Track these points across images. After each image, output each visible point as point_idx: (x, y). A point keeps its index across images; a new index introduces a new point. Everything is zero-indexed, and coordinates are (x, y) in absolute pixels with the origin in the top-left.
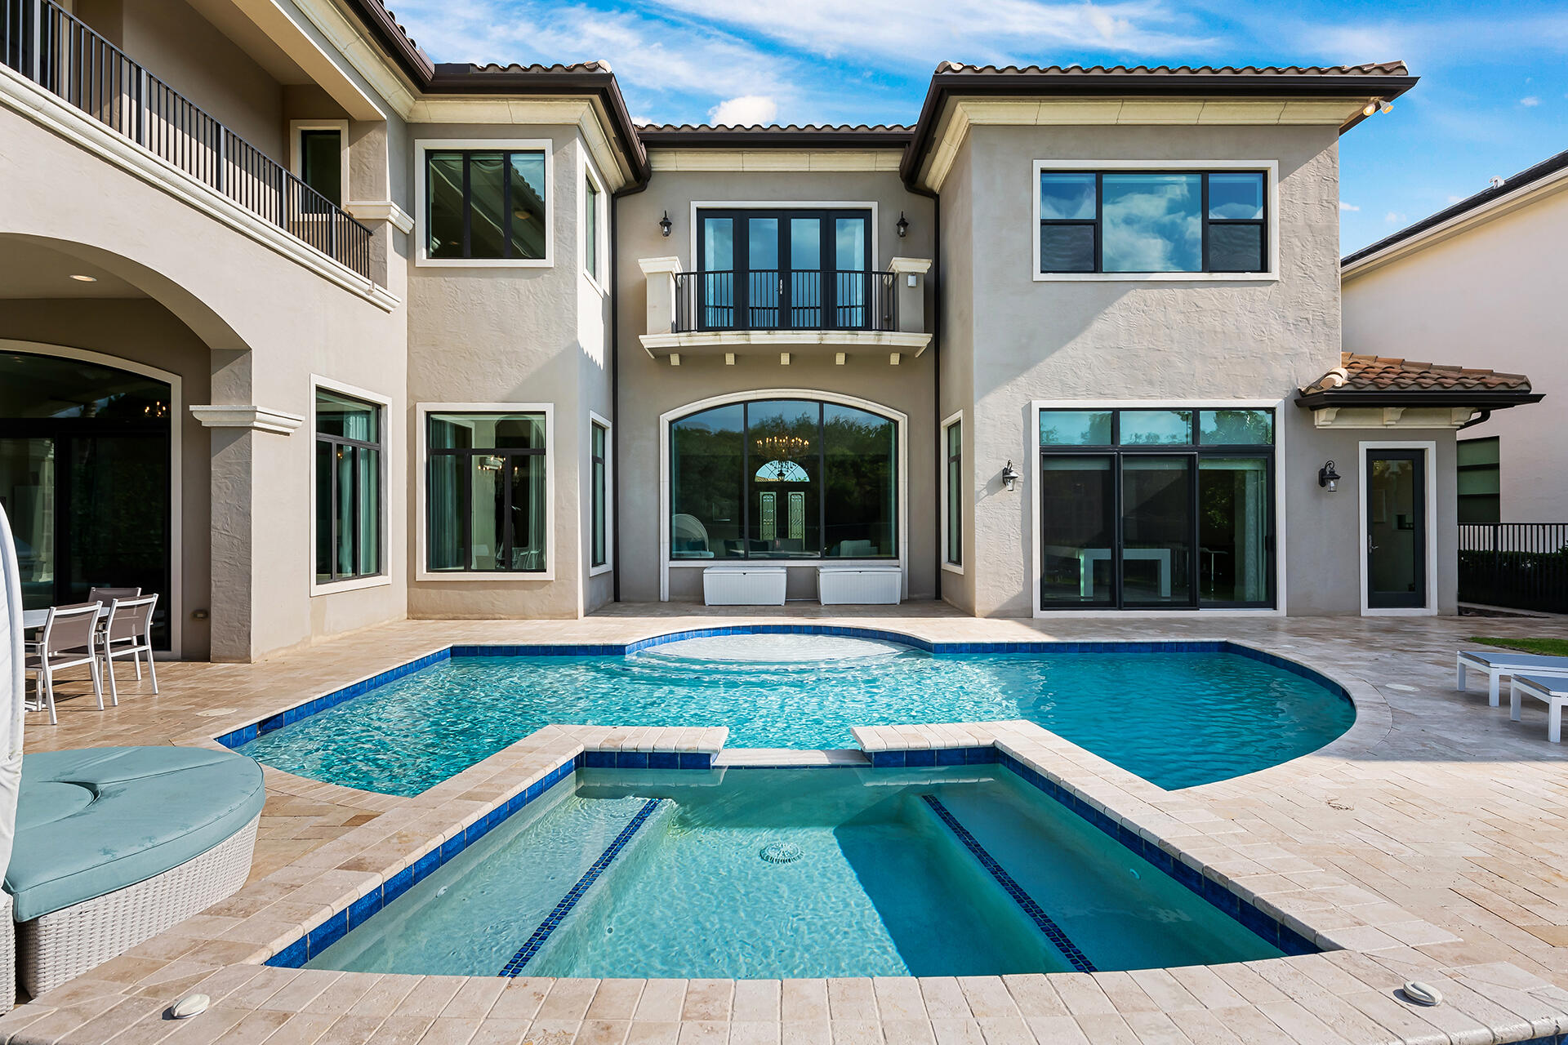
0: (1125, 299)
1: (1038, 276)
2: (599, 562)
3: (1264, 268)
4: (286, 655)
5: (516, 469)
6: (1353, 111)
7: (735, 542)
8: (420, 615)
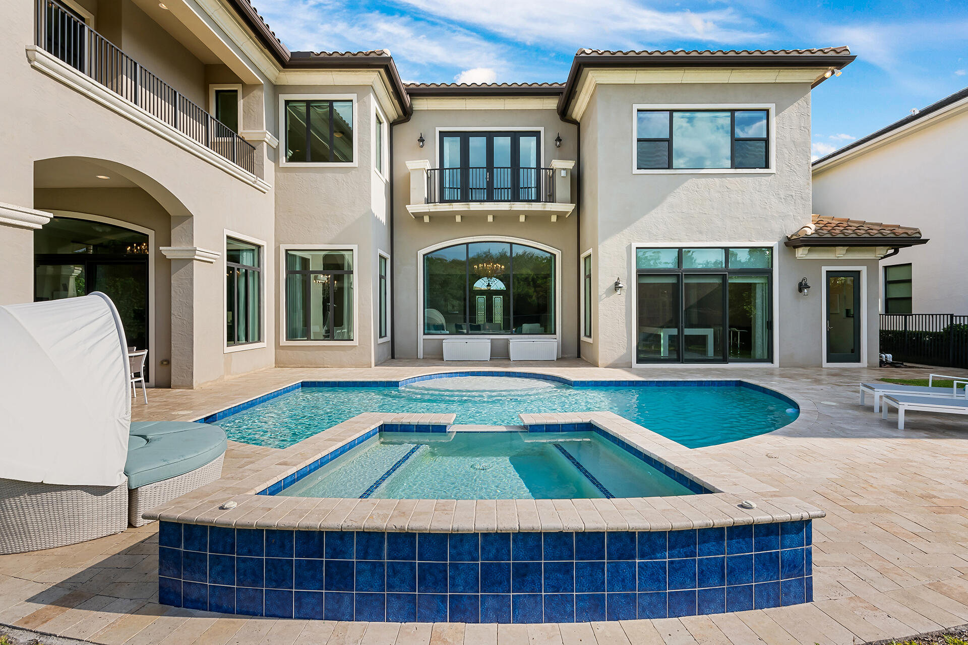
0: (686, 184)
1: (636, 171)
2: (383, 335)
3: (767, 166)
4: (211, 386)
5: (336, 282)
6: (819, 75)
7: (461, 325)
8: (282, 365)
